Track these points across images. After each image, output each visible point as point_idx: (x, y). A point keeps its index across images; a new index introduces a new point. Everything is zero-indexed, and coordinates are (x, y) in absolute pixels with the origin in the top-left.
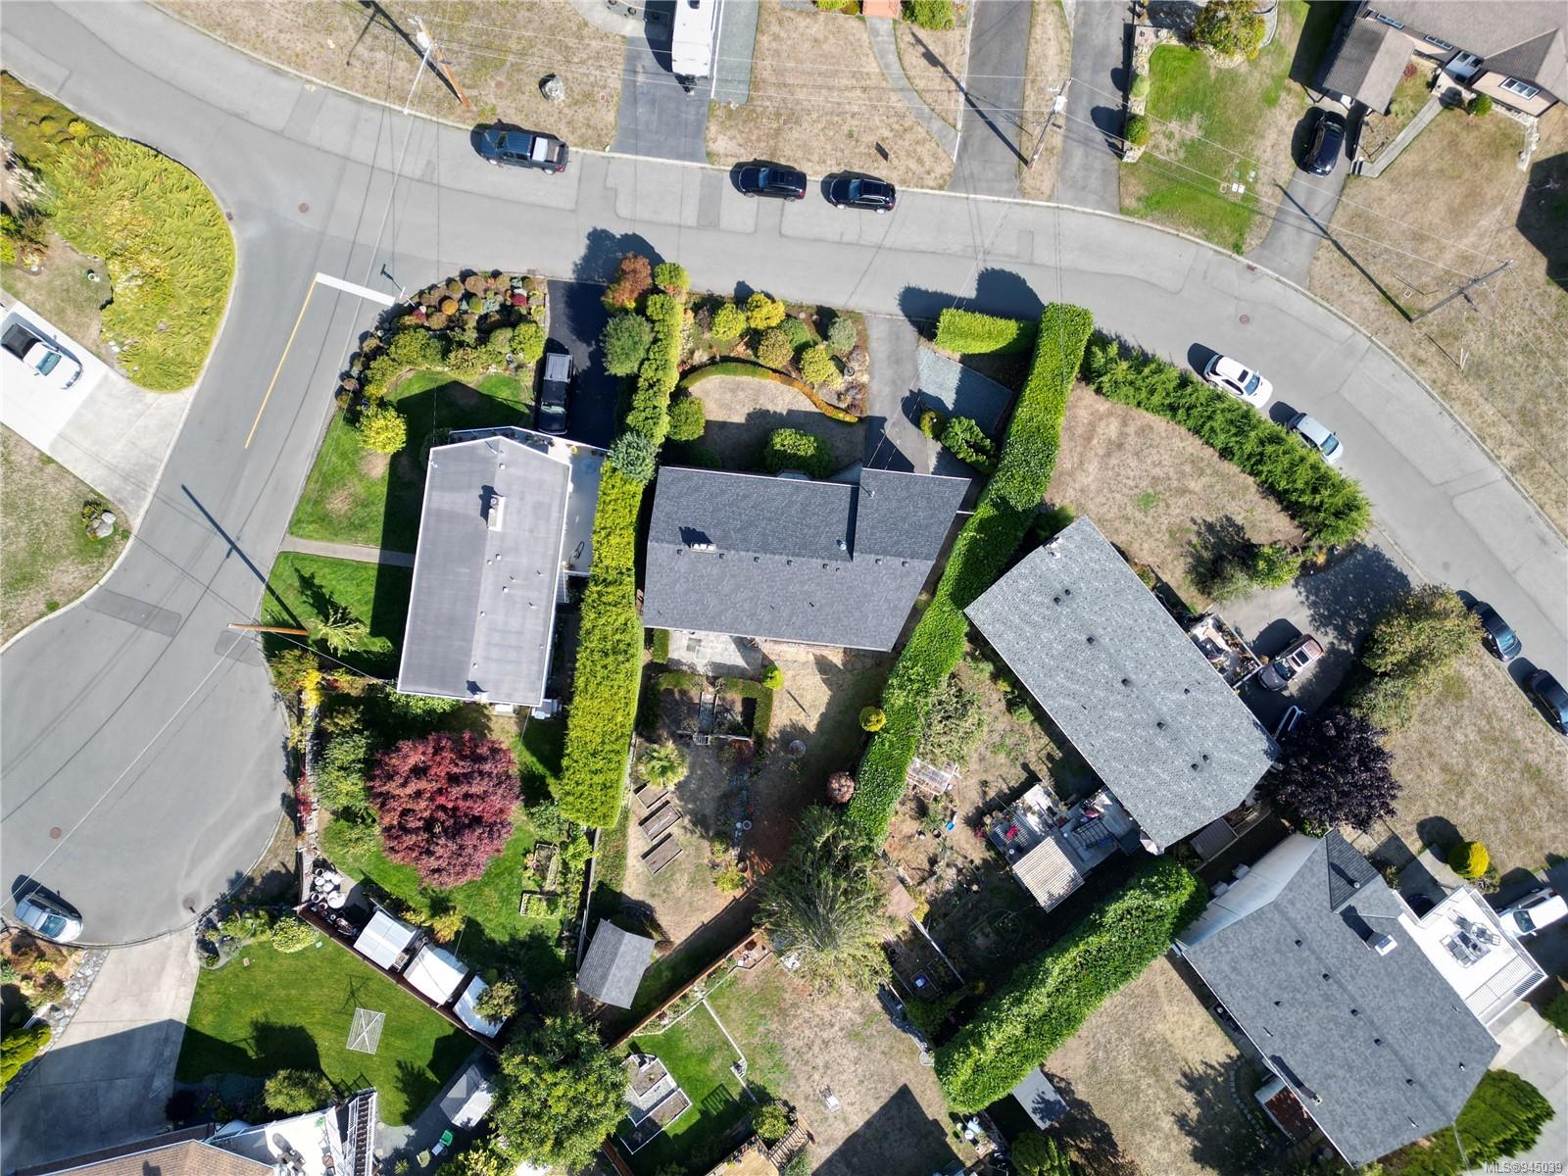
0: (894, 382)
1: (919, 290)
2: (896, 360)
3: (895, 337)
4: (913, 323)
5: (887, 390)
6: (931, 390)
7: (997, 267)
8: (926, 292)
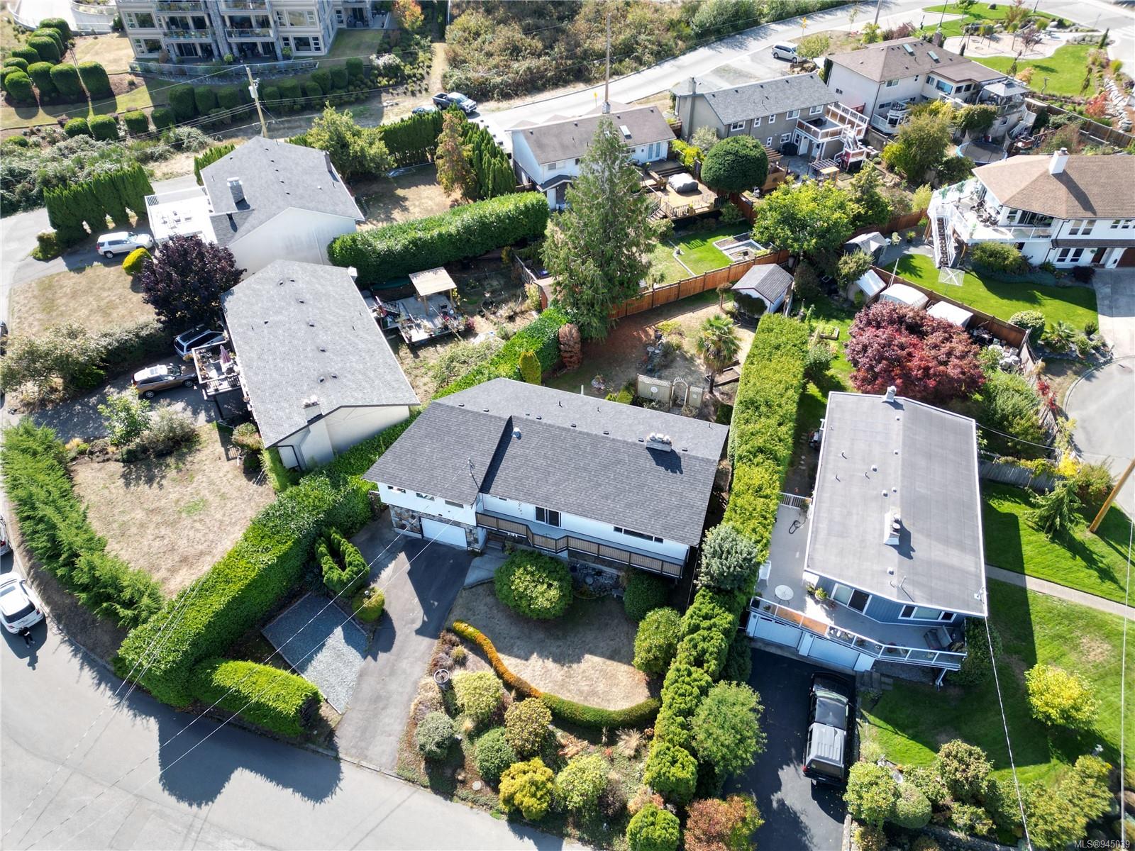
0: (392, 673)
1: (304, 794)
2: (379, 701)
3: (366, 732)
4: (335, 749)
5: (404, 664)
6: (352, 654)
7: (184, 806)
8: (296, 789)
